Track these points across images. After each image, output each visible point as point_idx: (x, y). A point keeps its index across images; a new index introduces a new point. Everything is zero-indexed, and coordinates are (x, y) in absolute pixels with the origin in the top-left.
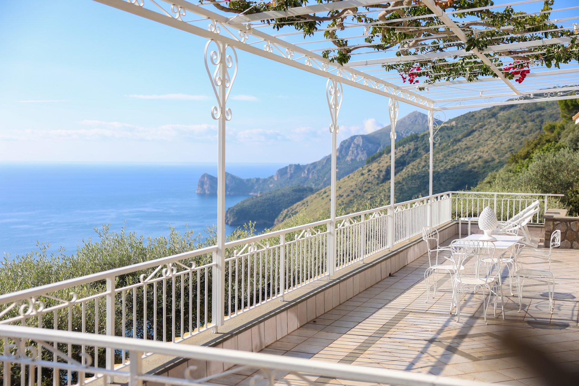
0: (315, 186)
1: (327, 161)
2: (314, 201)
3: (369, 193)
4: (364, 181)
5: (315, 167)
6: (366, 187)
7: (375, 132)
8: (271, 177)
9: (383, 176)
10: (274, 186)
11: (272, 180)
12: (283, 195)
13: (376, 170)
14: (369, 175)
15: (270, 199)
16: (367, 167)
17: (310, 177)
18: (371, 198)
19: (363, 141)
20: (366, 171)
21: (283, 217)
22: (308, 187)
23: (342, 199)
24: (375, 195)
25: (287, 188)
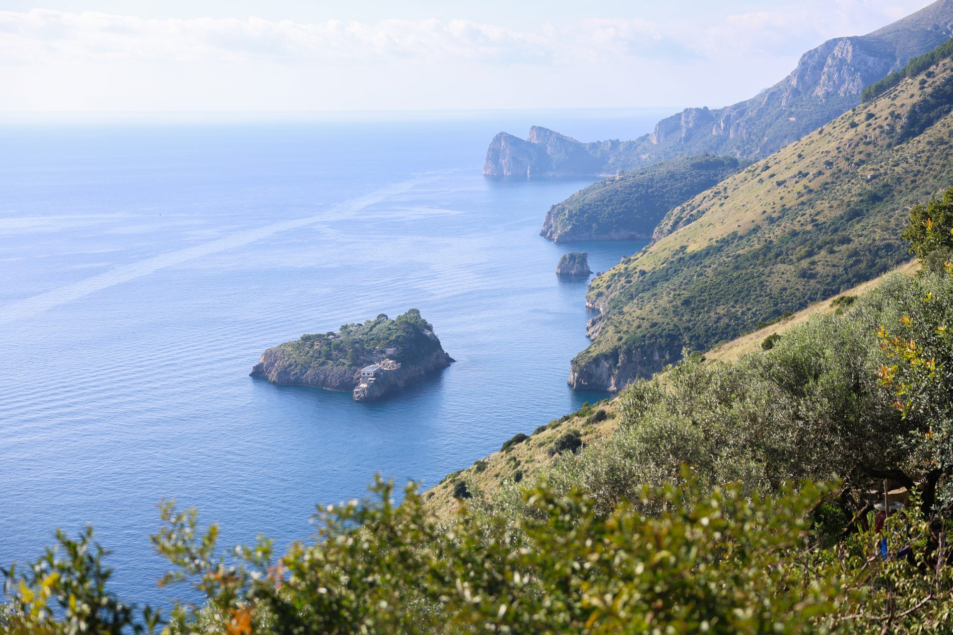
0: (742, 154)
1: (769, 99)
2: (742, 188)
3: (870, 167)
4: (857, 139)
5: (741, 114)
6: (861, 153)
7: (883, 29)
8: (645, 138)
9: (902, 127)
10: (649, 157)
11: (645, 144)
12: (672, 176)
13: (886, 113)
14: (870, 125)
15: (643, 185)
16: (866, 108)
17: (732, 136)
18: (873, 177)
19: (853, 51)
20: (863, 116)
21: (671, 223)
22: (726, 158)
23: (805, 181)
24: (882, 171)
25: (680, 161)
